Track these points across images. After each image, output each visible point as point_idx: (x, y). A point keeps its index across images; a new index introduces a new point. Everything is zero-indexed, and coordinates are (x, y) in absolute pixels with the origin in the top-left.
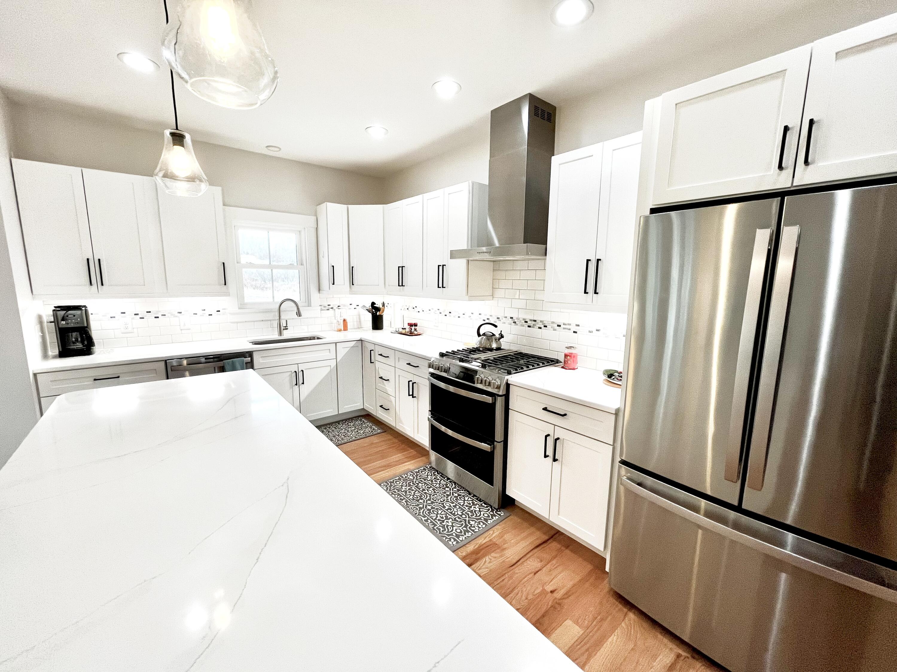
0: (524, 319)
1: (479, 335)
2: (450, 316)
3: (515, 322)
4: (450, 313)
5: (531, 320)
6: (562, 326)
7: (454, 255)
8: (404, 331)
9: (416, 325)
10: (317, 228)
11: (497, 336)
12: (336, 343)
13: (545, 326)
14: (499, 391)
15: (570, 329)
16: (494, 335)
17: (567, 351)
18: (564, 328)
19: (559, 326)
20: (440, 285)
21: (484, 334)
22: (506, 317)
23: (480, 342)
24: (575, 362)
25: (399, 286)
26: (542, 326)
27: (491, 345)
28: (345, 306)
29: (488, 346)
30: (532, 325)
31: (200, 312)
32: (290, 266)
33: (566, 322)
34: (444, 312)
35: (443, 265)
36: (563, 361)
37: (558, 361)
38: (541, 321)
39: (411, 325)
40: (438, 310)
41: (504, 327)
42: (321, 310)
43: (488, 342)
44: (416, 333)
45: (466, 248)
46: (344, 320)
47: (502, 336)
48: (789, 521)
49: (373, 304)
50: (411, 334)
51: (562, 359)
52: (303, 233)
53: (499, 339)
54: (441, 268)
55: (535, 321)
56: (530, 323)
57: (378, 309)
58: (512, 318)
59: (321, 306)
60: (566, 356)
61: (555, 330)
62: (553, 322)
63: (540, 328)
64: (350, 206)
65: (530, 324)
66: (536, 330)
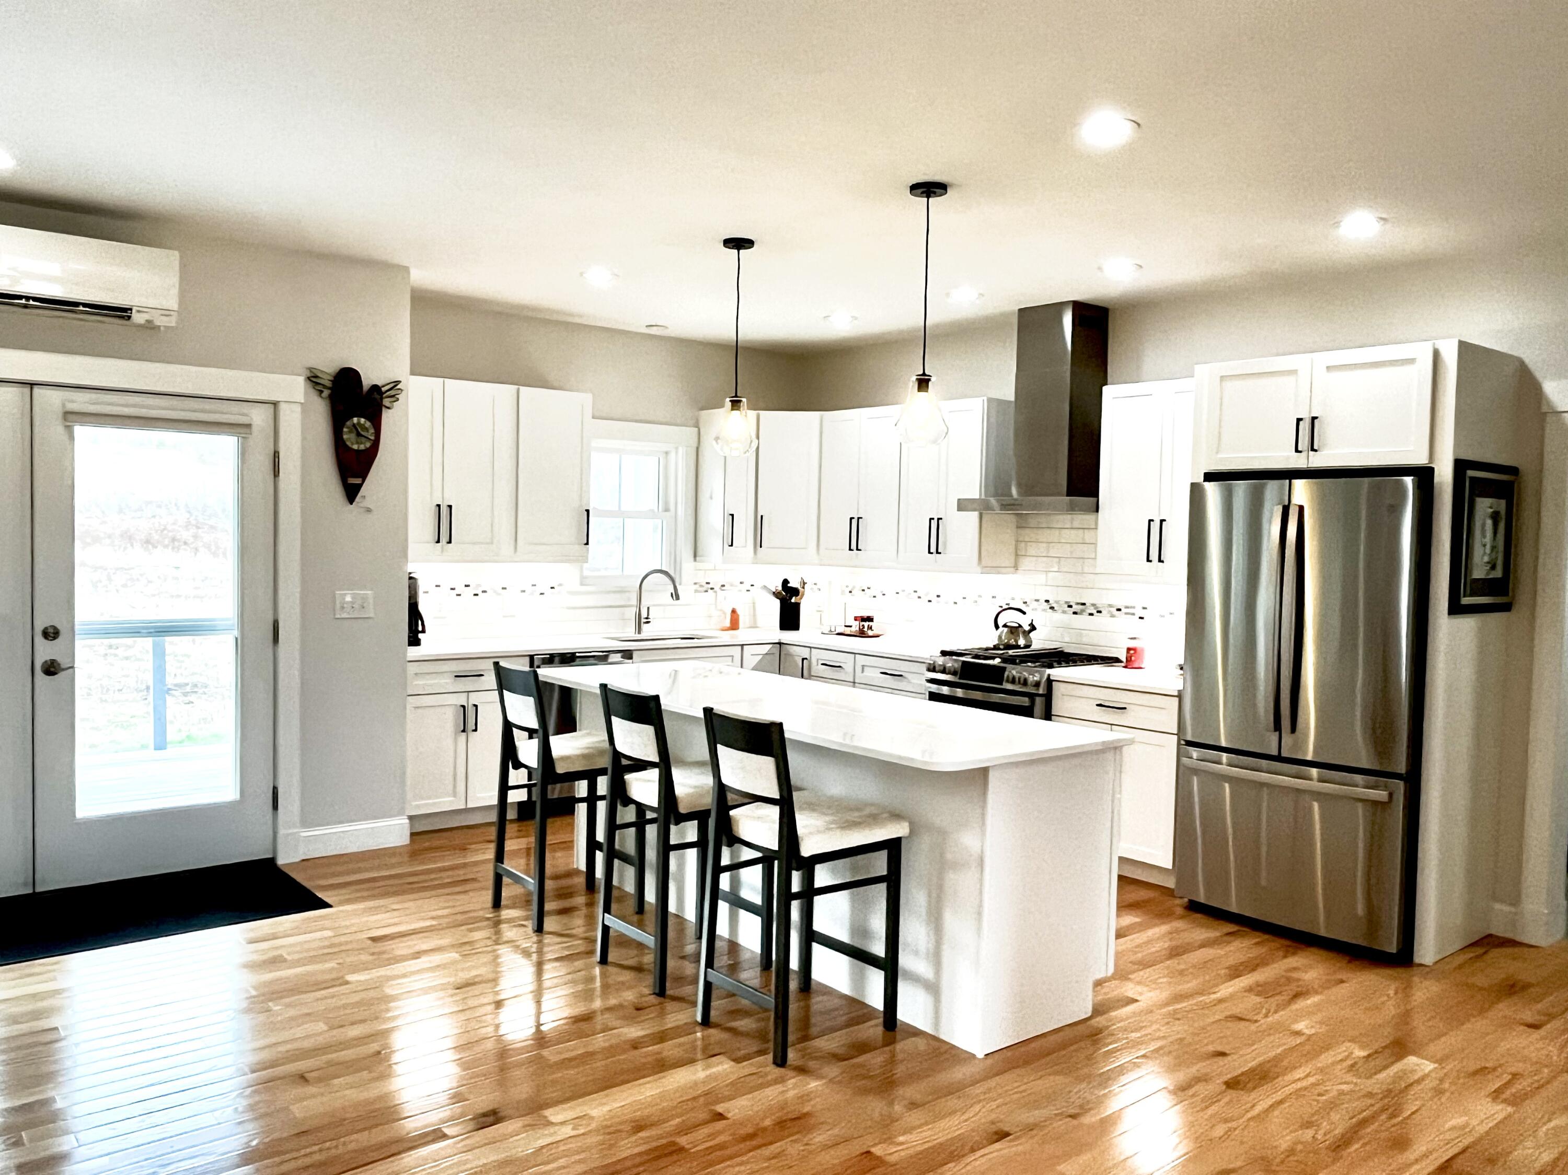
0: (1066, 602)
1: (997, 627)
2: (938, 602)
3: (1052, 608)
4: (938, 596)
5: (1078, 604)
6: (1124, 610)
7: (963, 505)
8: (848, 631)
9: (870, 619)
10: (697, 449)
11: (1027, 628)
12: (742, 646)
13: (1099, 612)
14: (1038, 689)
15: (1133, 614)
16: (1020, 626)
17: (1132, 644)
18: (1126, 614)
19: (1119, 610)
20: (933, 549)
21: (1005, 626)
22: (1037, 600)
23: (1000, 637)
24: (1141, 658)
25: (850, 549)
26: (1094, 612)
27: (1016, 641)
28: (732, 585)
29: (1012, 642)
30: (1079, 611)
31: (529, 589)
32: (651, 515)
33: (1129, 605)
34: (927, 594)
35: (939, 519)
36: (1124, 659)
37: (1117, 660)
38: (1093, 605)
39: (864, 619)
40: (915, 592)
41: (1037, 615)
42: (696, 591)
43: (1012, 636)
44: (870, 633)
45: (977, 497)
46: (734, 611)
47: (1033, 628)
48: (1309, 757)
49: (785, 582)
50: (862, 634)
51: (1123, 658)
52: (672, 455)
53: (1030, 631)
54: (936, 524)
55: (1084, 604)
56: (1076, 608)
57: (795, 592)
58: (1047, 601)
59: (695, 584)
60: (1129, 649)
61: (1113, 616)
62: (1110, 606)
63: (1091, 614)
64: (762, 412)
65: (1078, 609)
66: (1084, 618)
